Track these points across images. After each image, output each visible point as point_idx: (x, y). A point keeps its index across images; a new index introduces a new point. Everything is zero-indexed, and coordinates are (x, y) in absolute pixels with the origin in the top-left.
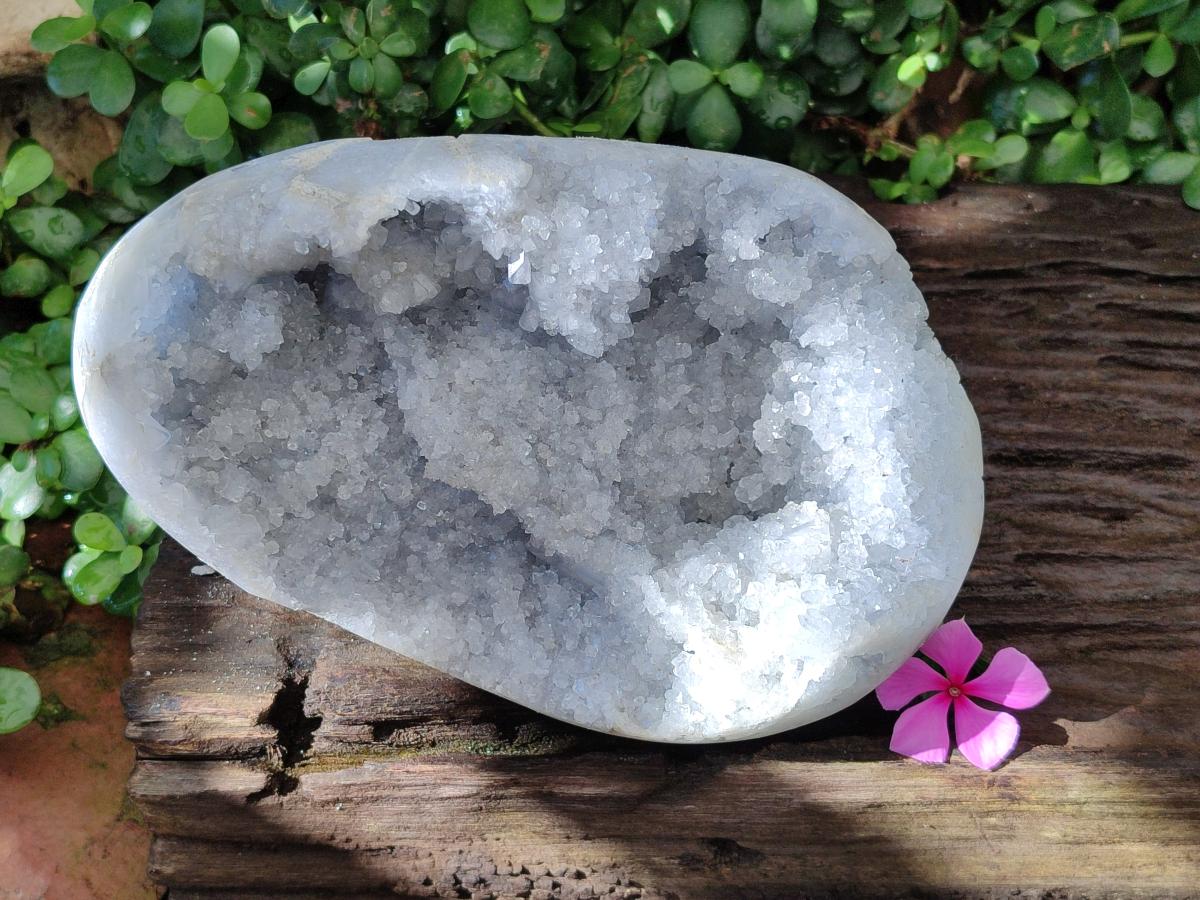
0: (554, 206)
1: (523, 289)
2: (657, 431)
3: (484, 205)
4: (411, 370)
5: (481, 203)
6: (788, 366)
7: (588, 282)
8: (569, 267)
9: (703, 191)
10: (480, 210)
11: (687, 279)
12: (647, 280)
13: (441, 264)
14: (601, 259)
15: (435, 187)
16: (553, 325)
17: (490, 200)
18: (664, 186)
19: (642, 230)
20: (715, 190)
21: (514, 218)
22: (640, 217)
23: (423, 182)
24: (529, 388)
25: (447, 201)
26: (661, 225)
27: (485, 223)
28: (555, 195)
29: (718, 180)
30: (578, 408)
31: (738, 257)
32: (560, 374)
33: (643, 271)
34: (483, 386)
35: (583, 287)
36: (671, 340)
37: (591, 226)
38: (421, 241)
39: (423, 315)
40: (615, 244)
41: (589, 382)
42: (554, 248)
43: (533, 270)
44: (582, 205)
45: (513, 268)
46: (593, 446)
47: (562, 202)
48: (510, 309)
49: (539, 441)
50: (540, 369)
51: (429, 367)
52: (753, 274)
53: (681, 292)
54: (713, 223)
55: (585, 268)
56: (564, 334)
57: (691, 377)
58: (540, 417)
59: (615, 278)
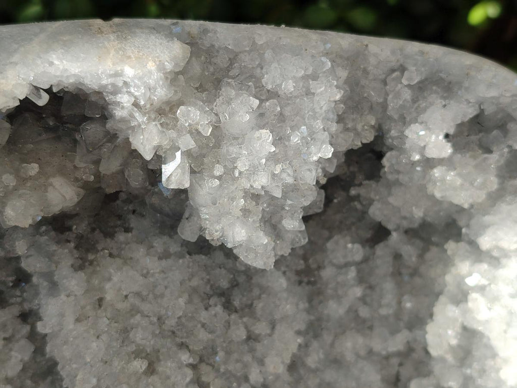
0: (216, 96)
1: (182, 194)
2: (327, 338)
3: (129, 93)
4: (54, 287)
5: (125, 90)
6: (463, 267)
7: (258, 185)
8: (236, 167)
9: (385, 83)
10: (125, 100)
11: (360, 177)
12: (323, 181)
13: (82, 165)
14: (273, 158)
15: (66, 70)
16: (217, 235)
17: (136, 86)
18: (343, 74)
19: (319, 125)
20: (398, 80)
21: (167, 109)
22: (318, 110)
23: (51, 64)
24: (190, 301)
25: (83, 88)
26: (340, 119)
27: (132, 116)
28: (217, 84)
29: (402, 69)
30: (245, 319)
31: (422, 155)
32: (224, 284)
33: (320, 170)
34: (137, 302)
35: (252, 191)
36: (342, 242)
37: (261, 119)
38: (58, 138)
39: (69, 223)
40: (289, 140)
41: (256, 292)
42: (218, 145)
43: (193, 172)
44: (251, 95)
45: (168, 170)
46: (261, 362)
47: (227, 91)
48: (168, 215)
49: (201, 360)
50: (202, 279)
51: (73, 282)
52: (437, 172)
53: (353, 192)
54: (396, 117)
55: (254, 170)
56: (229, 246)
57: (361, 279)
58: (203, 335)
59: (290, 180)
